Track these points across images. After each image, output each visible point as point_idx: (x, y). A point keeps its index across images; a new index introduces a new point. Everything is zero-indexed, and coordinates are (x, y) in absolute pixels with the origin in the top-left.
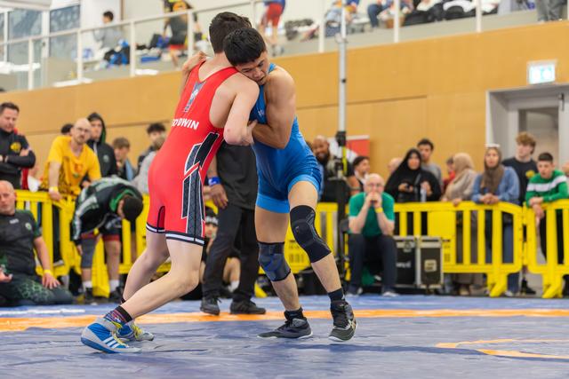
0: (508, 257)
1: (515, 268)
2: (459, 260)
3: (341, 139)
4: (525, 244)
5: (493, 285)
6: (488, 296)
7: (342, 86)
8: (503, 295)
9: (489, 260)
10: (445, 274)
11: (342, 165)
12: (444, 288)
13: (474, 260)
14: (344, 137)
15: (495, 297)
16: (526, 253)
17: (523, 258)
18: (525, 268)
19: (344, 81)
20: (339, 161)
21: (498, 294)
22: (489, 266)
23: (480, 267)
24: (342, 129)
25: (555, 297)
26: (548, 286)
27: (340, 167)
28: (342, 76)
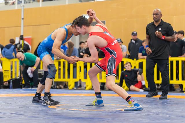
0: (75, 77)
1: (77, 80)
2: (59, 77)
3: (22, 38)
4: (80, 73)
5: (70, 85)
6: (68, 89)
7: (22, 20)
8: (73, 89)
9: (69, 77)
10: (55, 82)
11: (22, 46)
12: (54, 87)
13: (64, 77)
14: (23, 37)
15: (70, 89)
16: (80, 75)
17: (79, 77)
18: (80, 80)
19: (23, 19)
20: (21, 45)
21: (72, 88)
22: (69, 79)
23: (66, 80)
24: (22, 34)
25: (90, 89)
26: (87, 86)
27: (21, 47)
28: (22, 17)
